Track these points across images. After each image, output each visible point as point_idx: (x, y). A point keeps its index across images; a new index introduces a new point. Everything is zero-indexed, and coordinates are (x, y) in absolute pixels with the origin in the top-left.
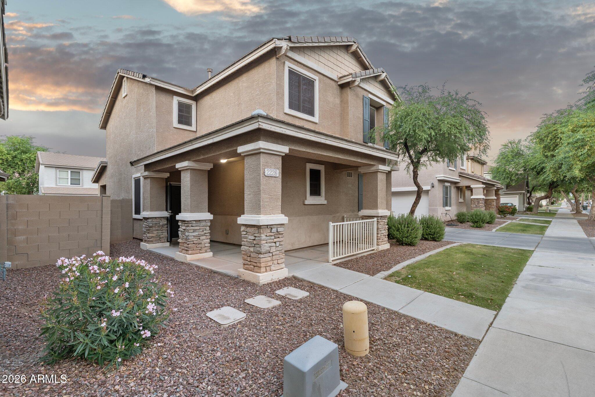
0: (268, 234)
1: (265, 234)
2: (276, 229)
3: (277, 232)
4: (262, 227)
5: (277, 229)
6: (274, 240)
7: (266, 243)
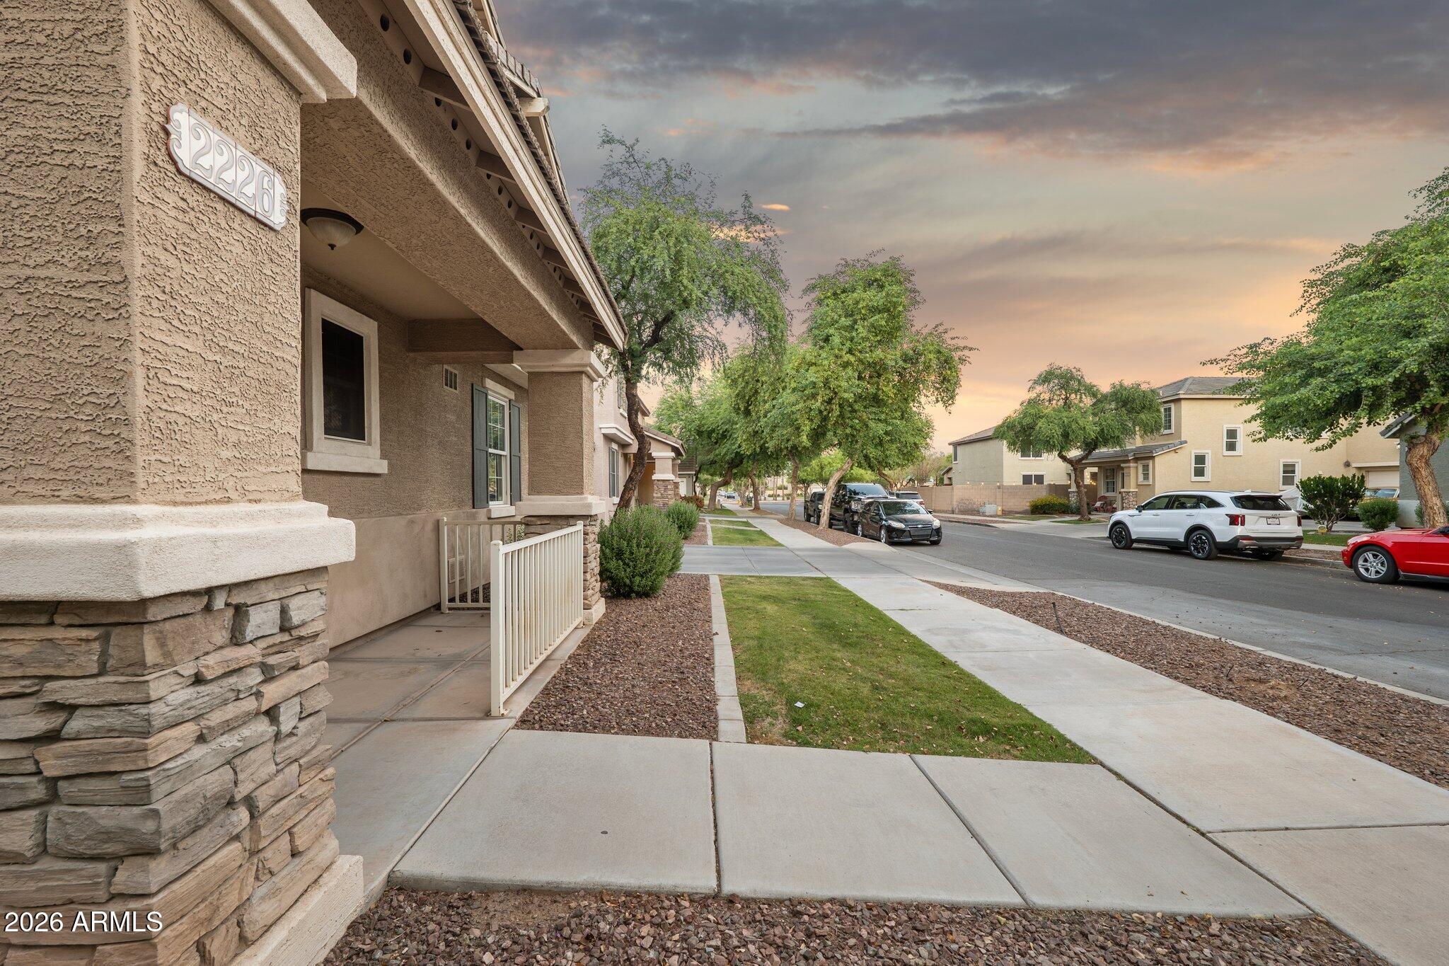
0: (212, 664)
1: (188, 670)
2: (273, 611)
3: (283, 629)
4: (153, 613)
5: (284, 611)
6: (258, 695)
7: (201, 739)
